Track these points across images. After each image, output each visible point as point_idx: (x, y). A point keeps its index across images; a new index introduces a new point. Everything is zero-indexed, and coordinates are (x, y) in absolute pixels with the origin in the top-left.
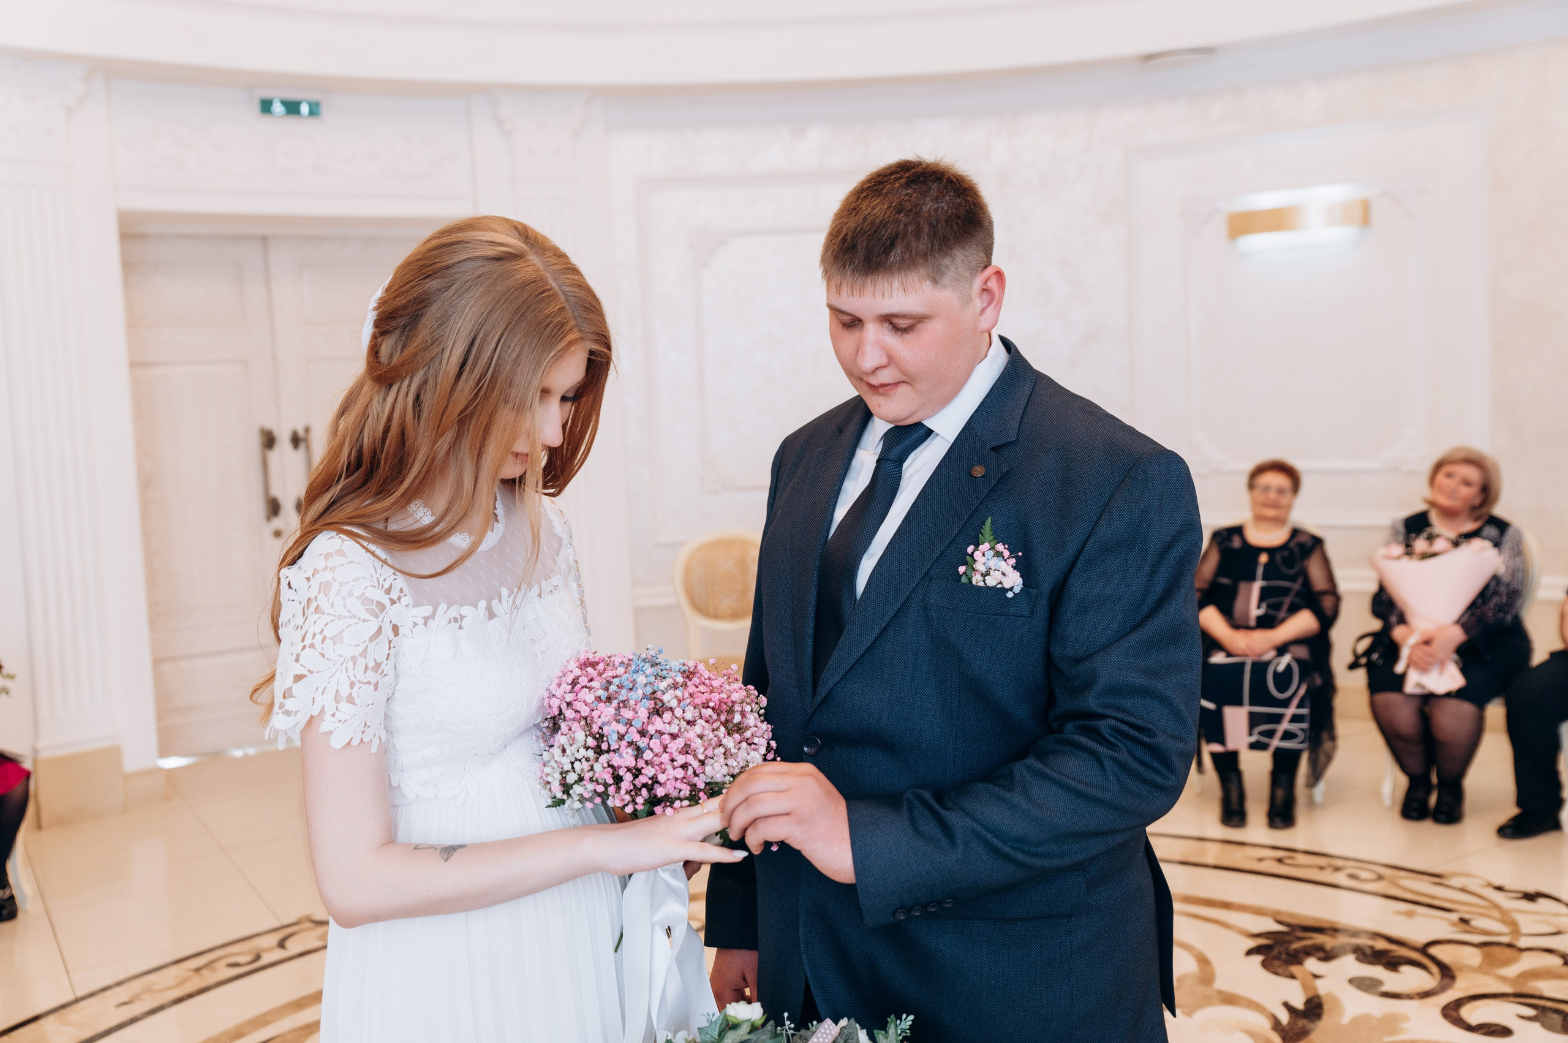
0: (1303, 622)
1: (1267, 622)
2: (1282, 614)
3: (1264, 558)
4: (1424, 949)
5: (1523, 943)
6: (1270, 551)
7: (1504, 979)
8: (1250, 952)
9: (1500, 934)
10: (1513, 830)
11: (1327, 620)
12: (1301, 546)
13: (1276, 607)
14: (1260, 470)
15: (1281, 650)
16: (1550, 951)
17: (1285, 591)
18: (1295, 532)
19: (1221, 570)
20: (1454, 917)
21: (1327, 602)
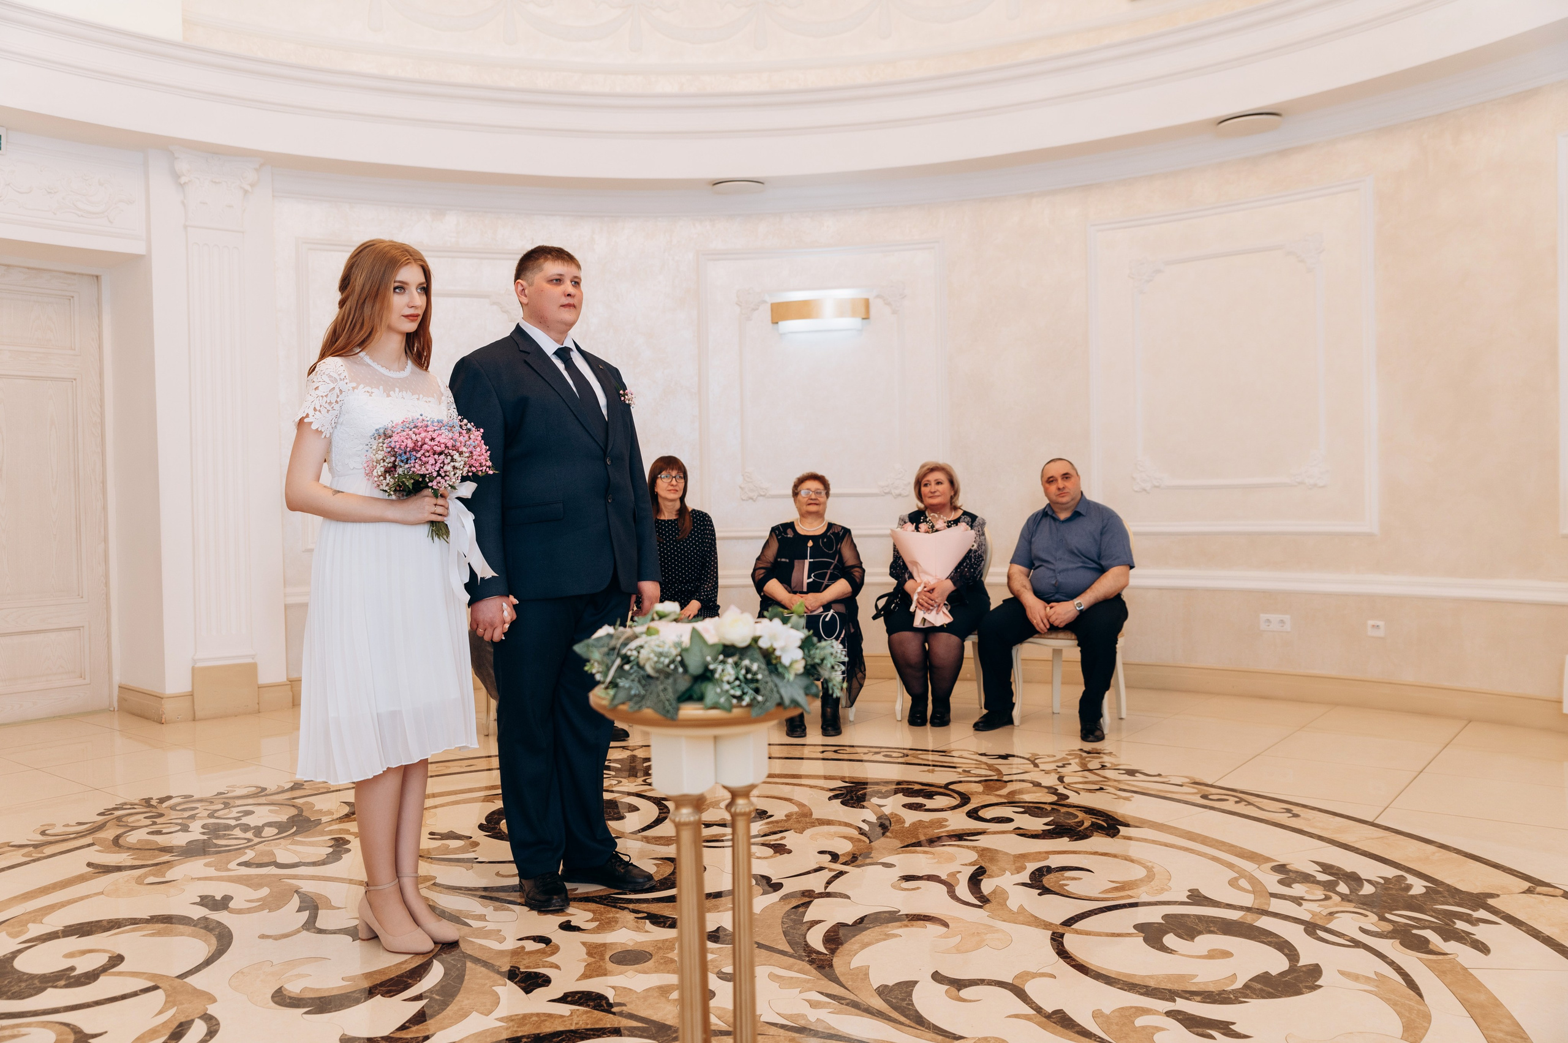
0: (841, 587)
1: (815, 588)
2: (826, 582)
3: (810, 544)
4: (946, 786)
5: (1006, 778)
6: (813, 538)
7: (1000, 796)
8: (830, 799)
9: (990, 776)
10: (984, 725)
11: (857, 585)
12: (836, 534)
13: (822, 576)
14: (801, 481)
15: (827, 607)
16: (1023, 781)
17: (827, 565)
18: (830, 526)
19: (780, 553)
20: (960, 770)
21: (857, 573)
